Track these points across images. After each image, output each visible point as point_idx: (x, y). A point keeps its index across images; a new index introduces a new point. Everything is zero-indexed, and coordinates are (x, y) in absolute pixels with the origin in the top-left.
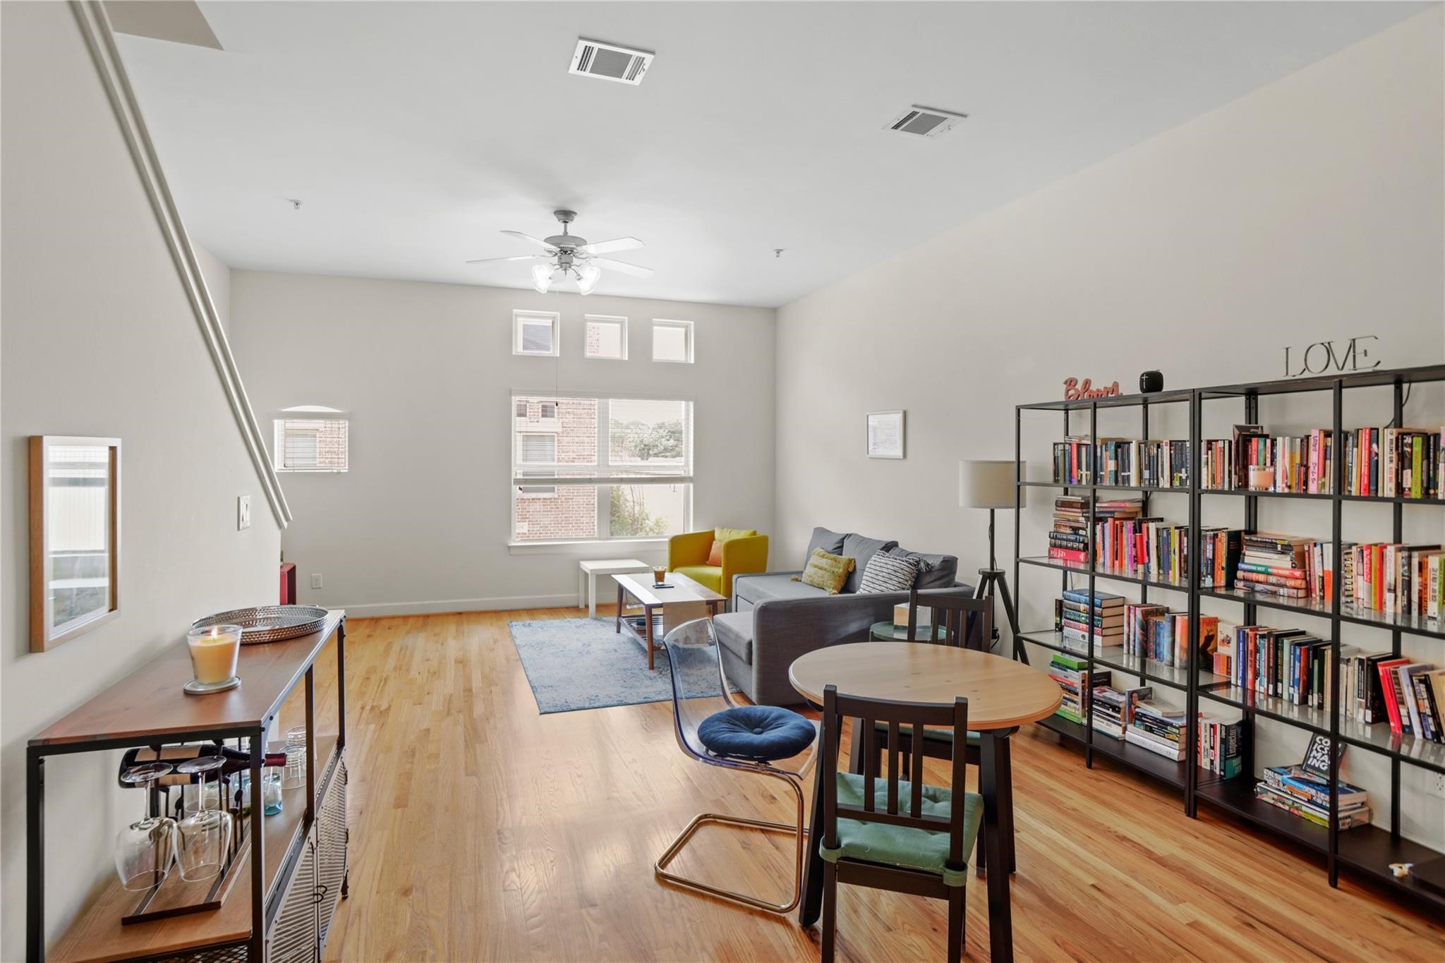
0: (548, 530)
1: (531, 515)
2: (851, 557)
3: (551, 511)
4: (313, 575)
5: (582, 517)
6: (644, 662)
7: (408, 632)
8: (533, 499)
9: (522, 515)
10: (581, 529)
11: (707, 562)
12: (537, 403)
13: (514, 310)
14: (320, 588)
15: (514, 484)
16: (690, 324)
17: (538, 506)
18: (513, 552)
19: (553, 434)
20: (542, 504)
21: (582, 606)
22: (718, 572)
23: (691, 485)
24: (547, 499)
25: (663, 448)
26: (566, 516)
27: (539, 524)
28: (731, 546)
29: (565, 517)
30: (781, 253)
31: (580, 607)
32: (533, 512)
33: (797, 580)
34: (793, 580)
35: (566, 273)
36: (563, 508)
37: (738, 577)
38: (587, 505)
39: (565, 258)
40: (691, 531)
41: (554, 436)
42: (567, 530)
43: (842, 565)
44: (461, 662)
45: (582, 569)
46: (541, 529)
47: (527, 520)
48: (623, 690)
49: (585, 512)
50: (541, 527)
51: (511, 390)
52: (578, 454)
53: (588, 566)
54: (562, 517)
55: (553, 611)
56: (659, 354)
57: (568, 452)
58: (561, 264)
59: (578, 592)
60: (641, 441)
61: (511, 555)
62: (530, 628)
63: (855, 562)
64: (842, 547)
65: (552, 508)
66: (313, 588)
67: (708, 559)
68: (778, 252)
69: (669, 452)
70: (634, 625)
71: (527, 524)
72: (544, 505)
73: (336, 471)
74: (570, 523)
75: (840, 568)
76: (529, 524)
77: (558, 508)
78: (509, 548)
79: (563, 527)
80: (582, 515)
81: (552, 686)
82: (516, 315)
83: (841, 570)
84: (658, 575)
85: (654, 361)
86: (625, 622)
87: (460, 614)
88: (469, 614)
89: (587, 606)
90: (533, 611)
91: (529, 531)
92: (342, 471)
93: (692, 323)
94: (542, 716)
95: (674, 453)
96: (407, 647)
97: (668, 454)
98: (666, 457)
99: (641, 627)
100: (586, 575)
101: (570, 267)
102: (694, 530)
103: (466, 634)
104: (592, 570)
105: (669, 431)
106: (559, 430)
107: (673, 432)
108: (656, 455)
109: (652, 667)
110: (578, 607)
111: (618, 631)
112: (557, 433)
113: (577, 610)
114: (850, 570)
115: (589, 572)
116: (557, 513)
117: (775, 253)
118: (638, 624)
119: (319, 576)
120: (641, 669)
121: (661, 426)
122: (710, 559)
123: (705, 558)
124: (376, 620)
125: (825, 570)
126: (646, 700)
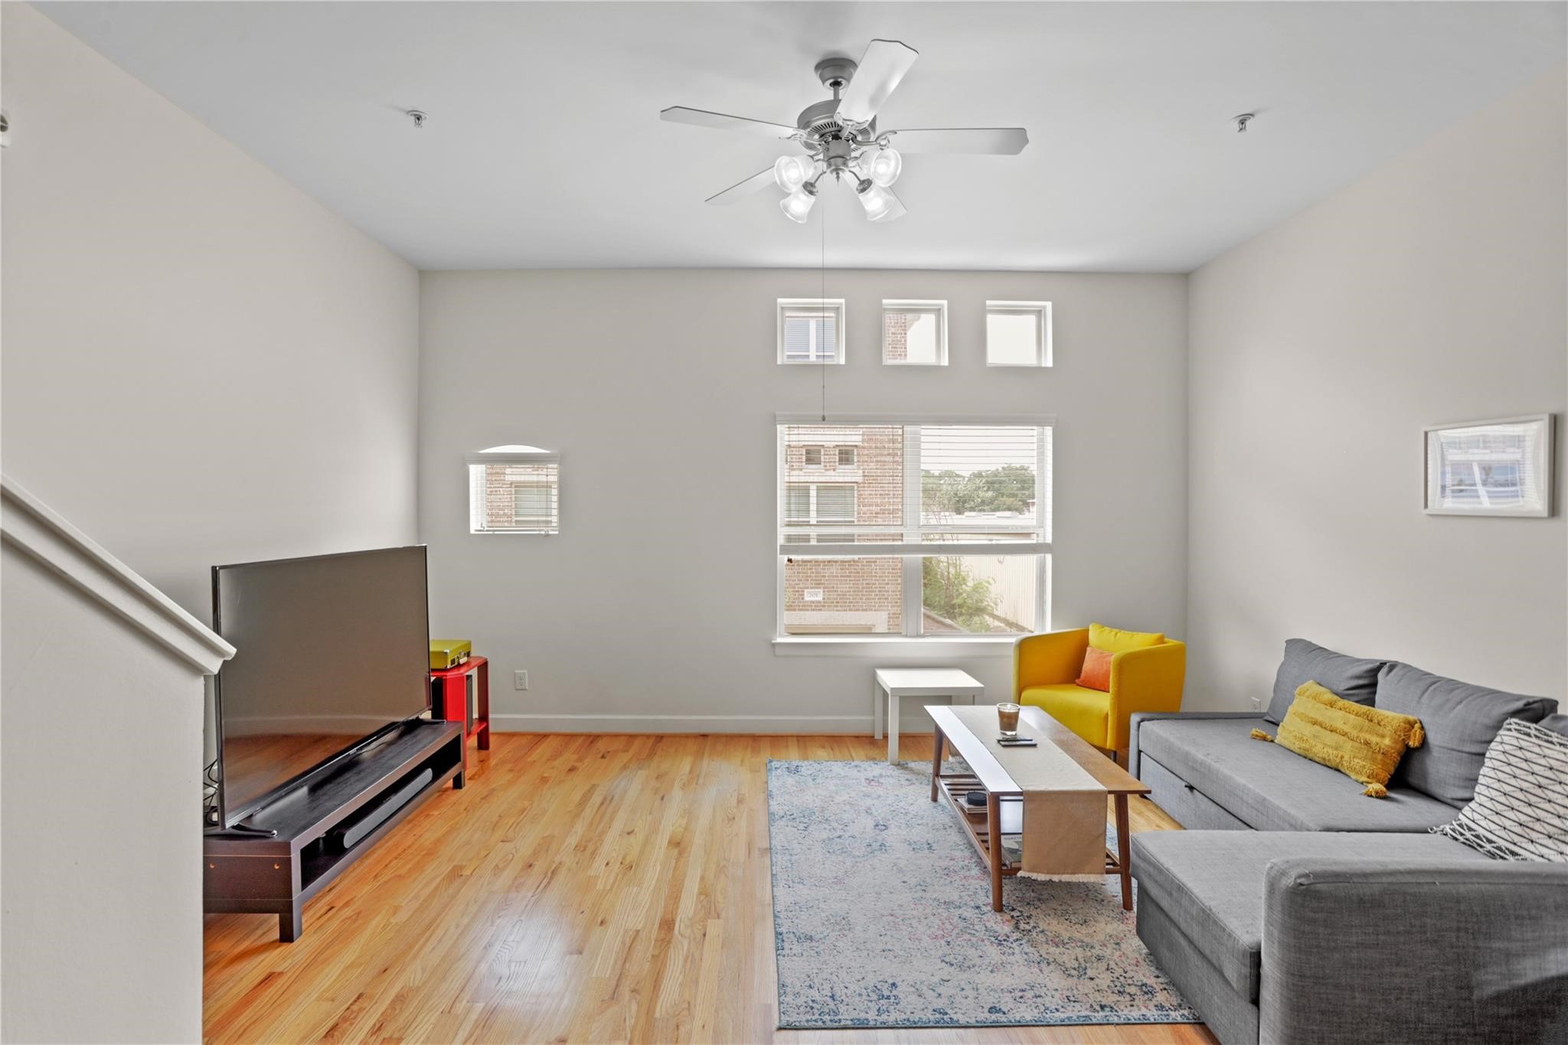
0: (847, 599)
1: (827, 580)
2: (1411, 718)
3: (850, 576)
4: (516, 671)
5: (888, 584)
6: (982, 889)
7: (625, 767)
8: (829, 562)
9: (816, 580)
10: (886, 599)
11: (1077, 681)
12: (834, 447)
13: (780, 300)
14: (525, 690)
15: (780, 554)
16: (1044, 307)
17: (834, 570)
18: (779, 651)
19: (853, 485)
20: (839, 568)
21: (879, 736)
22: (1102, 702)
23: (1049, 557)
24: (846, 562)
25: (979, 500)
26: (867, 582)
27: (835, 591)
28: (1127, 663)
29: (867, 584)
30: (1248, 123)
31: (876, 738)
32: (828, 576)
33: (1264, 739)
34: (1255, 737)
35: (838, 177)
36: (864, 573)
37: (1143, 720)
38: (892, 569)
39: (836, 147)
40: (1048, 630)
41: (853, 486)
42: (869, 599)
43: (1389, 730)
44: (678, 844)
45: (879, 683)
46: (839, 597)
47: (822, 586)
48: (946, 971)
49: (890, 578)
50: (839, 595)
51: (775, 417)
52: (882, 508)
53: (890, 679)
54: (863, 584)
55: (835, 741)
56: (997, 355)
57: (870, 505)
58: (829, 160)
59: (874, 714)
60: (956, 494)
61: (775, 656)
62: (796, 777)
63: (1422, 728)
64: (1373, 685)
65: (851, 573)
66: (517, 690)
67: (1079, 677)
68: (1242, 122)
69: (988, 505)
70: (963, 801)
71: (821, 591)
72: (841, 569)
73: (543, 533)
74: (873, 591)
75: (1383, 736)
76: (824, 591)
77: (859, 573)
78: (774, 645)
79: (864, 595)
80: (886, 582)
81: (811, 939)
82: (782, 308)
83: (1387, 741)
84: (1005, 720)
85: (988, 365)
86: (945, 788)
87: (705, 736)
88: (717, 737)
89: (886, 737)
90: (804, 740)
91: (824, 599)
92: (550, 533)
93: (1049, 305)
94: (783, 1032)
95: (993, 507)
96: (613, 796)
97: (986, 508)
98: (984, 511)
99: (979, 810)
100: (885, 694)
101: (845, 164)
102: (1052, 629)
103: (701, 781)
104: (892, 689)
105: (987, 482)
106: (860, 479)
107: (993, 483)
108: (972, 509)
109: (999, 907)
110: (873, 737)
111: (935, 799)
112: (857, 483)
113: (871, 742)
114: (1411, 744)
115: (889, 692)
116: (857, 579)
117: (1236, 125)
118: (970, 802)
119: (524, 674)
120: (978, 907)
121: (979, 475)
122: (1083, 675)
123: (1074, 674)
124: (593, 738)
125: (1345, 734)
126: (994, 1017)
